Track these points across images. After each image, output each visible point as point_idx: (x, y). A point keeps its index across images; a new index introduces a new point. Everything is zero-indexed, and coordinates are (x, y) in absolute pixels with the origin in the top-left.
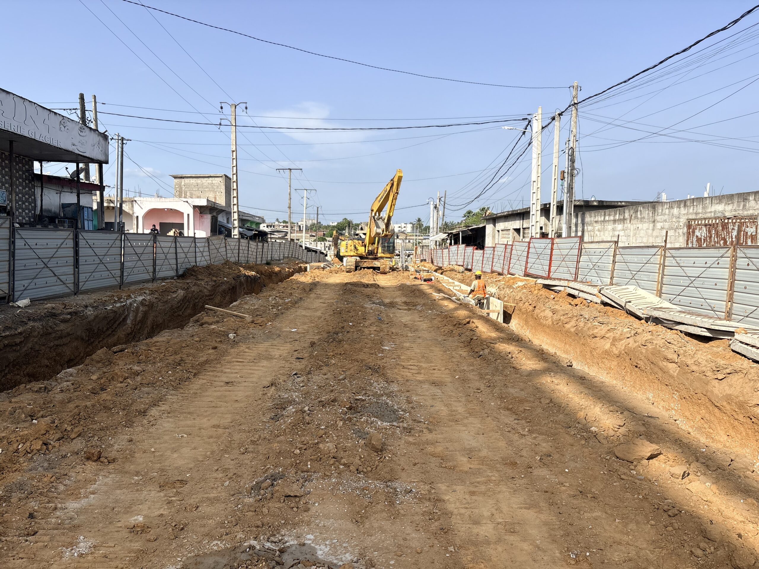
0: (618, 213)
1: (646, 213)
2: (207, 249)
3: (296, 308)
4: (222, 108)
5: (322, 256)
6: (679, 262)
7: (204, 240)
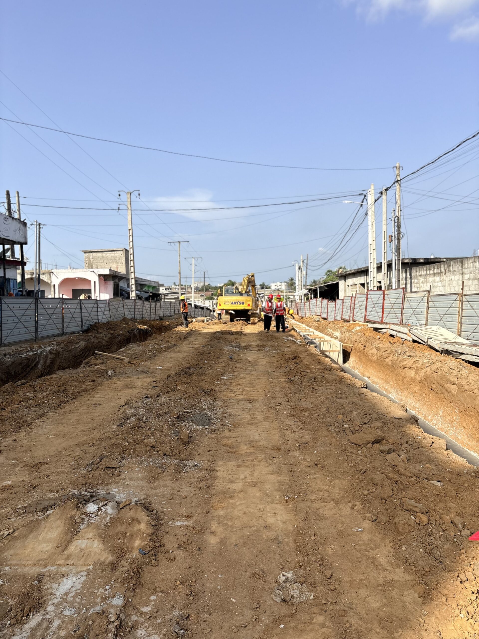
0: (436, 268)
1: (456, 267)
2: (107, 309)
3: (168, 352)
4: (120, 195)
5: (208, 311)
6: (472, 305)
7: (105, 302)
